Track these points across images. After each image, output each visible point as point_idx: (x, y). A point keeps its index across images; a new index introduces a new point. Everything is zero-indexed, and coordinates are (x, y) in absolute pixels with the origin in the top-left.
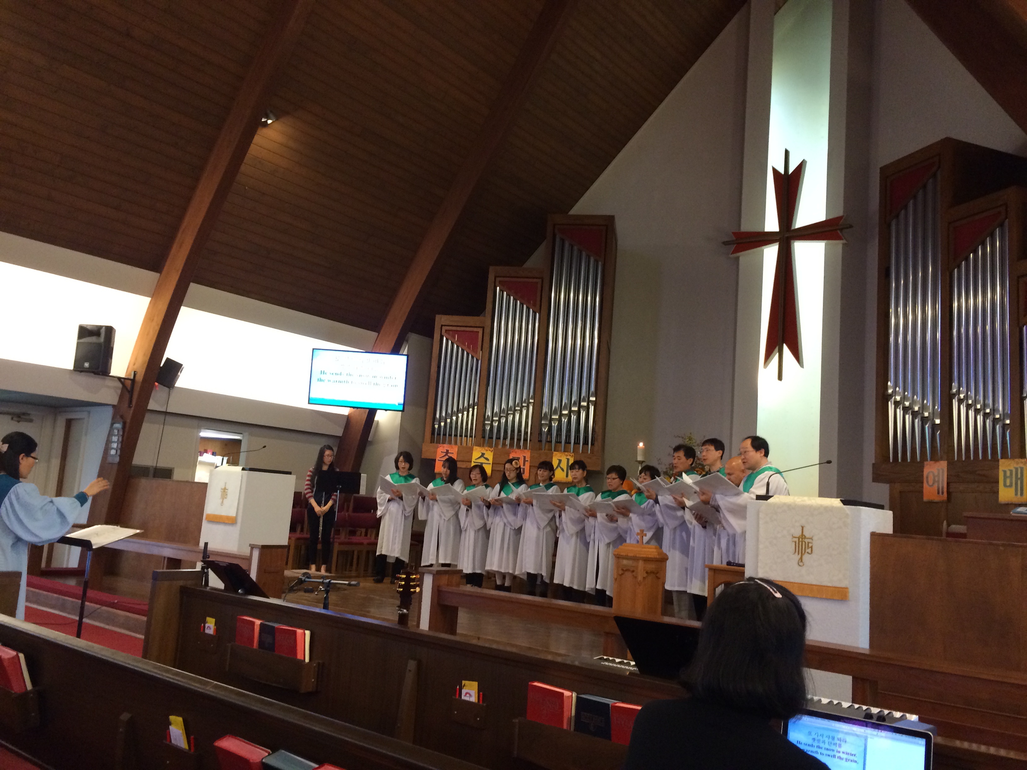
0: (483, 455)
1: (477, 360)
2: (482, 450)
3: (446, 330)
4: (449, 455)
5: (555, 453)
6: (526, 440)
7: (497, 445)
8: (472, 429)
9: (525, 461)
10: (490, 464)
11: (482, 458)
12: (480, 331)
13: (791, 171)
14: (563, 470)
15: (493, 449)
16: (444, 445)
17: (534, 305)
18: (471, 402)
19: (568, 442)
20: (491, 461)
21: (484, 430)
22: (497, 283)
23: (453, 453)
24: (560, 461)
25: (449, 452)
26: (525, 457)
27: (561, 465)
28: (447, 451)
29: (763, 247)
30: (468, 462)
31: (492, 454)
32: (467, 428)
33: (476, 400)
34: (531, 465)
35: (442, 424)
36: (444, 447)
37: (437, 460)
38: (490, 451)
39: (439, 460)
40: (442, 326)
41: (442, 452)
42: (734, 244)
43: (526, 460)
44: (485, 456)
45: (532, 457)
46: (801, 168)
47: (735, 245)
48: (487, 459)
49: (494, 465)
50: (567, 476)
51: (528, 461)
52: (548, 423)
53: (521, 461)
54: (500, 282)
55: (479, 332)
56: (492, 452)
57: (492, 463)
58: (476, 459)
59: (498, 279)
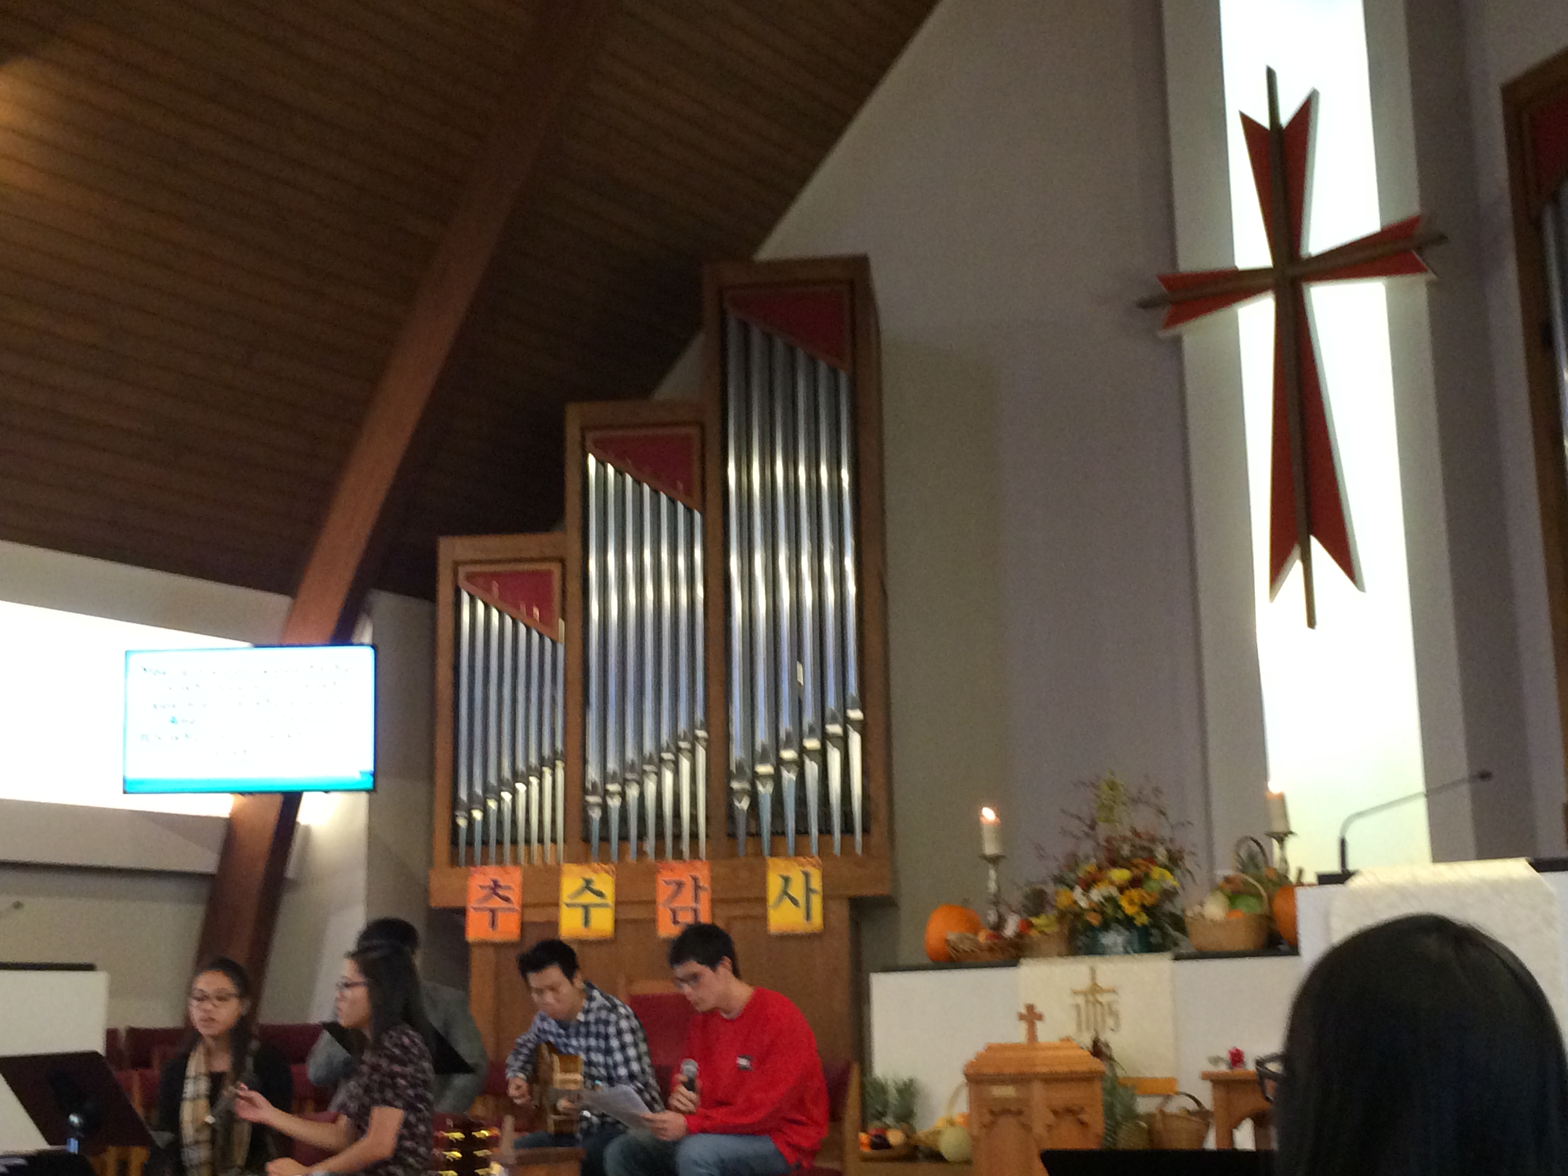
0: (588, 885)
1: (554, 644)
2: (585, 871)
3: (467, 575)
4: (500, 892)
5: (772, 862)
6: (694, 836)
7: (622, 853)
8: (554, 821)
10: (608, 905)
11: (588, 893)
12: (555, 568)
13: (1284, 120)
15: (612, 866)
16: (486, 868)
17: (690, 491)
18: (546, 750)
19: (802, 830)
20: (610, 899)
21: (586, 821)
22: (588, 445)
23: (511, 888)
24: (787, 880)
25: (501, 885)
26: (695, 879)
27: (792, 891)
28: (496, 884)
29: (1235, 306)
30: (553, 905)
31: (612, 879)
32: (541, 820)
33: (559, 744)
34: (715, 898)
35: (477, 814)
36: (484, 873)
37: (470, 910)
38: (605, 873)
39: (474, 909)
40: (456, 564)
41: (481, 887)
42: (1165, 304)
43: (701, 885)
44: (595, 887)
45: (714, 879)
46: (1306, 114)
47: (1169, 307)
48: (600, 894)
49: (623, 908)
50: (808, 916)
51: (704, 888)
52: (746, 786)
53: (688, 891)
54: (595, 441)
55: (552, 572)
56: (611, 874)
57: (616, 903)
59: (589, 436)
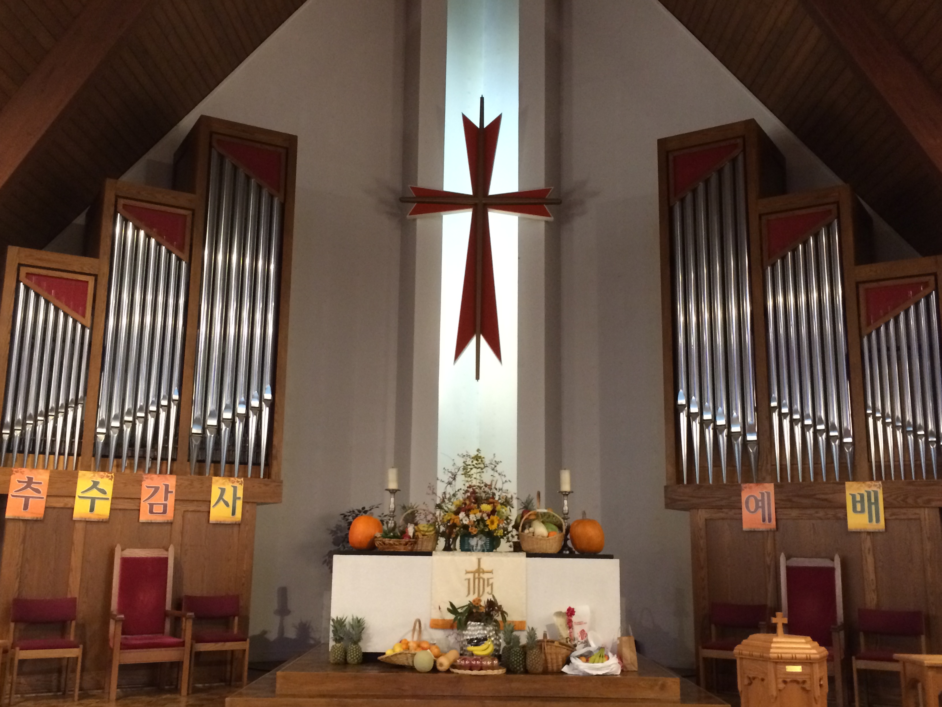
0: (95, 484)
1: (83, 328)
2: (94, 476)
3: (27, 274)
4: (33, 486)
5: (215, 479)
6: (164, 458)
7: (118, 466)
8: (72, 443)
9: (167, 492)
10: (108, 499)
11: (95, 490)
12: (91, 281)
13: (486, 124)
14: (227, 504)
15: (113, 474)
16: (24, 469)
17: (181, 248)
18: (72, 396)
19: (230, 462)
20: (109, 495)
21: (95, 444)
22: (120, 207)
23: (41, 483)
24: (223, 491)
25: (34, 481)
26: (167, 486)
27: (225, 497)
28: (30, 479)
29: (442, 213)
30: (70, 496)
31: (111, 483)
32: (63, 441)
33: (81, 394)
34: (178, 498)
35: (17, 433)
36: (22, 473)
37: (10, 496)
38: (108, 479)
39: (13, 496)
40: (20, 265)
41: (19, 482)
42: (414, 202)
43: (169, 490)
44: (100, 486)
45: (178, 486)
46: (497, 122)
47: (416, 204)
48: (103, 492)
49: (117, 501)
50: (234, 513)
51: (172, 492)
52: (200, 431)
53: (162, 492)
54: (125, 206)
55: (87, 282)
56: (111, 479)
57: (112, 498)
58: (82, 492)
59: (121, 202)
